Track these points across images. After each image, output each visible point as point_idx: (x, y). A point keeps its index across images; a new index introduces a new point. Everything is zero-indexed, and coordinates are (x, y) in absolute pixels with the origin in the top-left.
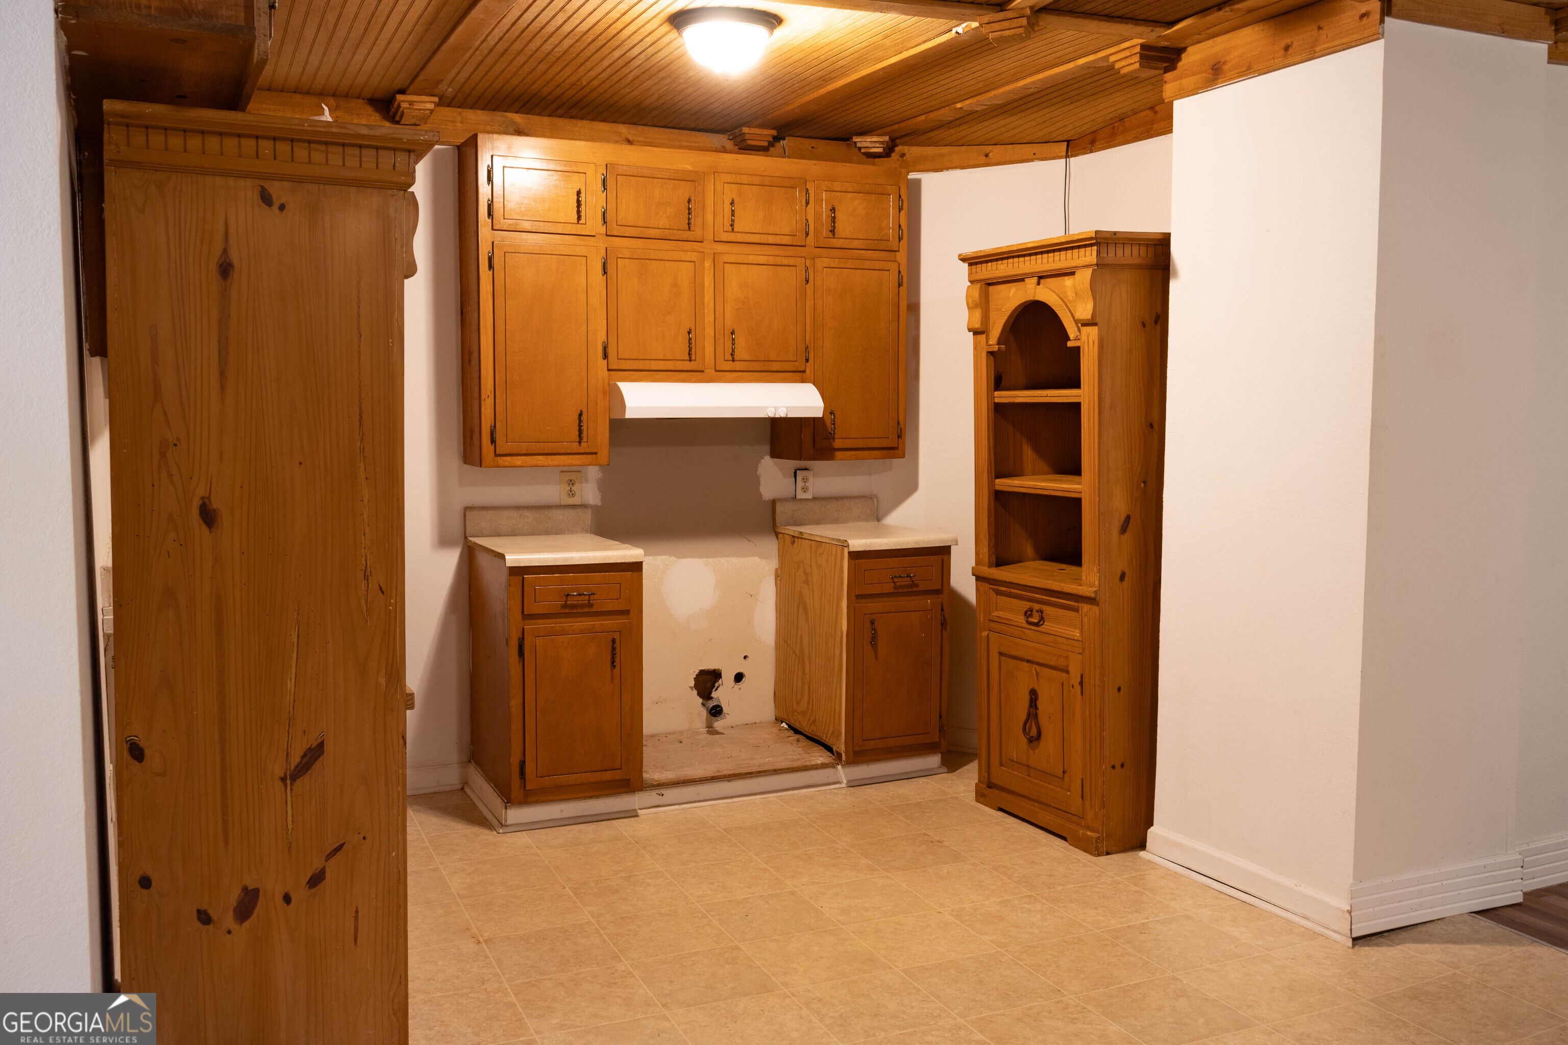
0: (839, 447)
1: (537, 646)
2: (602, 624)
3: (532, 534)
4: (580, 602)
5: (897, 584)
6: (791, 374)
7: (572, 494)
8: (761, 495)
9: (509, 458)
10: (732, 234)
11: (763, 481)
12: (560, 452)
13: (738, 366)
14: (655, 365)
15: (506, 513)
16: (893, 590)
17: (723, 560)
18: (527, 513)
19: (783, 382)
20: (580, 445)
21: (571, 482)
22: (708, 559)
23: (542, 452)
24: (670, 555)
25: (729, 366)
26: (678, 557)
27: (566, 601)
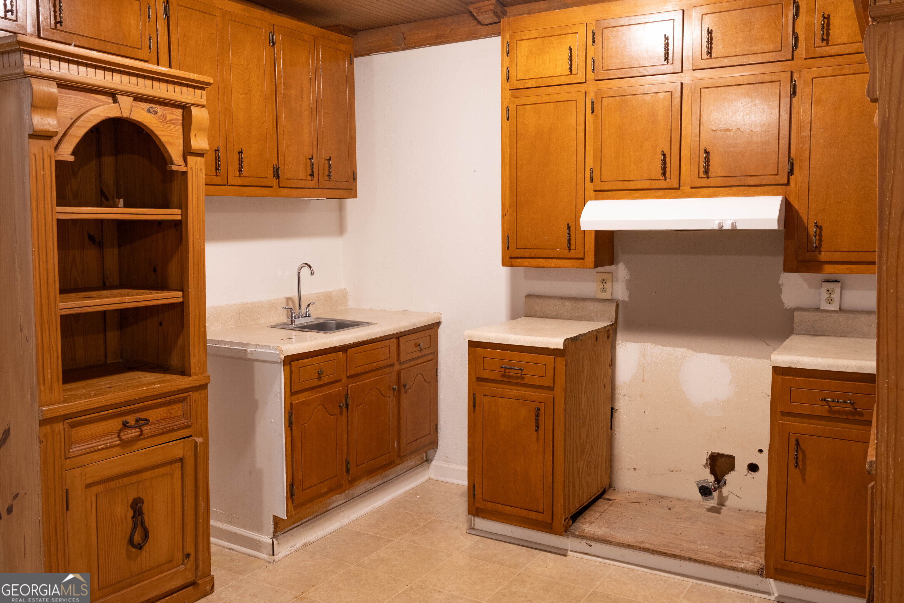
0: (826, 260)
1: (484, 402)
2: (531, 395)
3: (570, 319)
4: (515, 375)
5: (834, 408)
6: (772, 187)
7: (604, 290)
8: (782, 303)
9: (519, 260)
10: (710, 60)
11: (784, 290)
12: (554, 257)
13: (712, 182)
14: (632, 185)
15: (552, 302)
16: (828, 415)
17: (739, 359)
18: (567, 303)
19: (762, 196)
20: (570, 252)
21: (604, 281)
22: (724, 356)
23: (541, 256)
24: (688, 348)
25: (704, 182)
26: (696, 351)
27: (505, 372)
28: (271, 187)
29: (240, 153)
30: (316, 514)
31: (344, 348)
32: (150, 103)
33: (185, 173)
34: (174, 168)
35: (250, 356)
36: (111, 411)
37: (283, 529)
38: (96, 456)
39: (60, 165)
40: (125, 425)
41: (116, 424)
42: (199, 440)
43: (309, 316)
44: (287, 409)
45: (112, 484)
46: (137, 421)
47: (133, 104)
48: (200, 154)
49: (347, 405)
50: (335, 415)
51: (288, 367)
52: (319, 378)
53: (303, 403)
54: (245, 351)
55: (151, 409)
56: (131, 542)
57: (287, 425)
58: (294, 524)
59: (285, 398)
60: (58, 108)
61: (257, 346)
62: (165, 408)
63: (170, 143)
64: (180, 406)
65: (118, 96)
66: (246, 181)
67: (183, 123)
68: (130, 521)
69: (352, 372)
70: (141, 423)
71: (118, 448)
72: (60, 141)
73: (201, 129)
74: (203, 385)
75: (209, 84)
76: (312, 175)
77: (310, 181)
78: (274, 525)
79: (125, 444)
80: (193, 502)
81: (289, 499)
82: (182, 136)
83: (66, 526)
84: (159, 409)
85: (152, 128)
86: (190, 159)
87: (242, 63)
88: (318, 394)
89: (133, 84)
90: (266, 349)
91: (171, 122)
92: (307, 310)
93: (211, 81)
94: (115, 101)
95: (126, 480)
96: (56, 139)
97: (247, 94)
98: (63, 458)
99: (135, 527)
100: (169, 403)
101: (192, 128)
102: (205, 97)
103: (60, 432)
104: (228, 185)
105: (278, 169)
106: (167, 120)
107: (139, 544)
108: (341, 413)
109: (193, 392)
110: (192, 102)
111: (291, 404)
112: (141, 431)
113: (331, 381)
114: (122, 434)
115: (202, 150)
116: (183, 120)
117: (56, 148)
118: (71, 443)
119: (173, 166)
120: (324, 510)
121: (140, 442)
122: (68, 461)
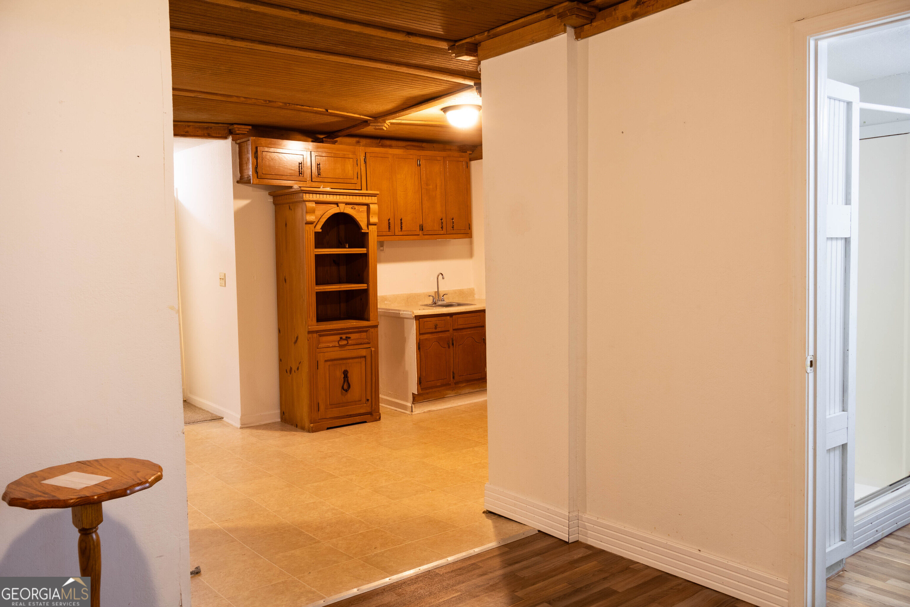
28: (419, 235)
29: (401, 220)
30: (437, 398)
31: (451, 315)
32: (353, 205)
33: (368, 233)
34: (363, 231)
35: (401, 316)
36: (335, 332)
37: (417, 401)
38: (329, 349)
39: (316, 233)
40: (341, 338)
41: (337, 338)
42: (373, 349)
43: (444, 301)
44: (417, 341)
45: (336, 362)
46: (346, 337)
47: (345, 206)
48: (374, 224)
49: (453, 344)
50: (445, 348)
51: (418, 321)
52: (436, 328)
53: (426, 339)
54: (399, 313)
55: (353, 333)
56: (343, 388)
57: (418, 349)
58: (425, 400)
59: (416, 336)
60: (316, 212)
61: (404, 311)
62: (358, 334)
63: (361, 221)
64: (365, 334)
65: (339, 204)
66: (405, 233)
67: (367, 212)
68: (343, 379)
69: (456, 327)
70: (347, 338)
71: (338, 348)
72: (316, 224)
73: (374, 214)
74: (375, 326)
75: (378, 194)
76: (442, 228)
77: (442, 231)
78: (413, 398)
79: (341, 346)
80: (370, 377)
81: (419, 385)
82: (367, 217)
83: (317, 376)
84: (356, 334)
85: (353, 215)
86: (370, 226)
87: (402, 177)
88: (435, 336)
89: (345, 199)
90: (407, 312)
91: (362, 212)
92: (443, 298)
93: (378, 192)
94: (338, 206)
95: (341, 362)
96: (315, 224)
97: (405, 191)
98: (316, 348)
99: (344, 382)
100: (360, 332)
101: (370, 214)
102: (376, 200)
103: (315, 338)
104: (395, 236)
105: (422, 226)
106: (360, 211)
107: (346, 389)
108: (449, 347)
109: (371, 328)
110: (371, 202)
111: (420, 339)
112: (348, 342)
113: (443, 330)
114: (339, 342)
115: (375, 223)
116: (367, 210)
117: (315, 227)
118: (319, 343)
119: (362, 230)
120: (442, 397)
121: (347, 347)
122: (318, 349)
